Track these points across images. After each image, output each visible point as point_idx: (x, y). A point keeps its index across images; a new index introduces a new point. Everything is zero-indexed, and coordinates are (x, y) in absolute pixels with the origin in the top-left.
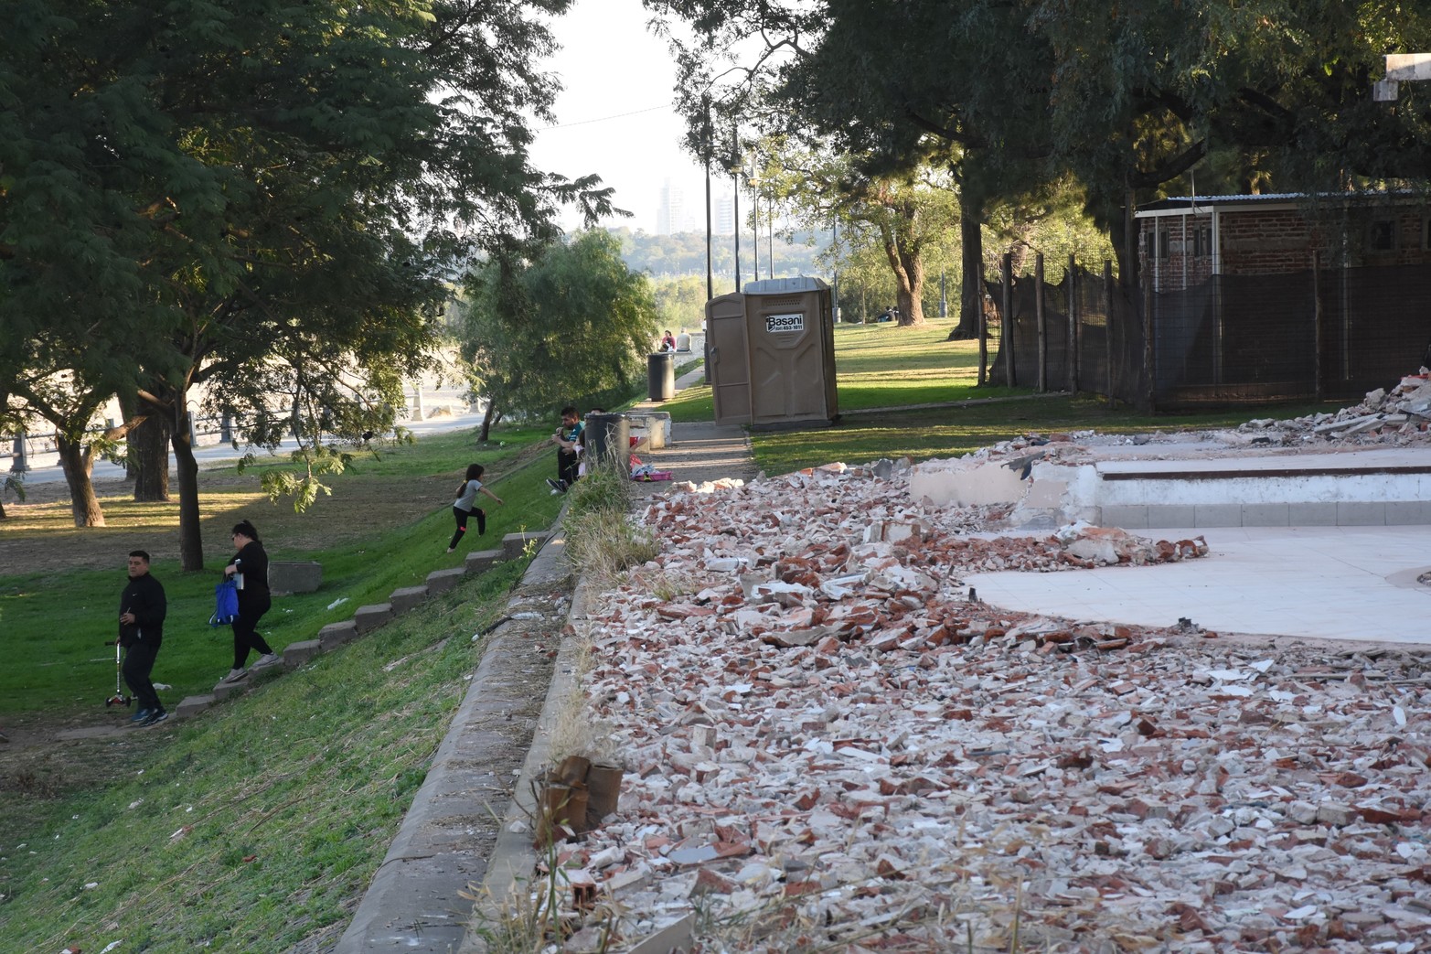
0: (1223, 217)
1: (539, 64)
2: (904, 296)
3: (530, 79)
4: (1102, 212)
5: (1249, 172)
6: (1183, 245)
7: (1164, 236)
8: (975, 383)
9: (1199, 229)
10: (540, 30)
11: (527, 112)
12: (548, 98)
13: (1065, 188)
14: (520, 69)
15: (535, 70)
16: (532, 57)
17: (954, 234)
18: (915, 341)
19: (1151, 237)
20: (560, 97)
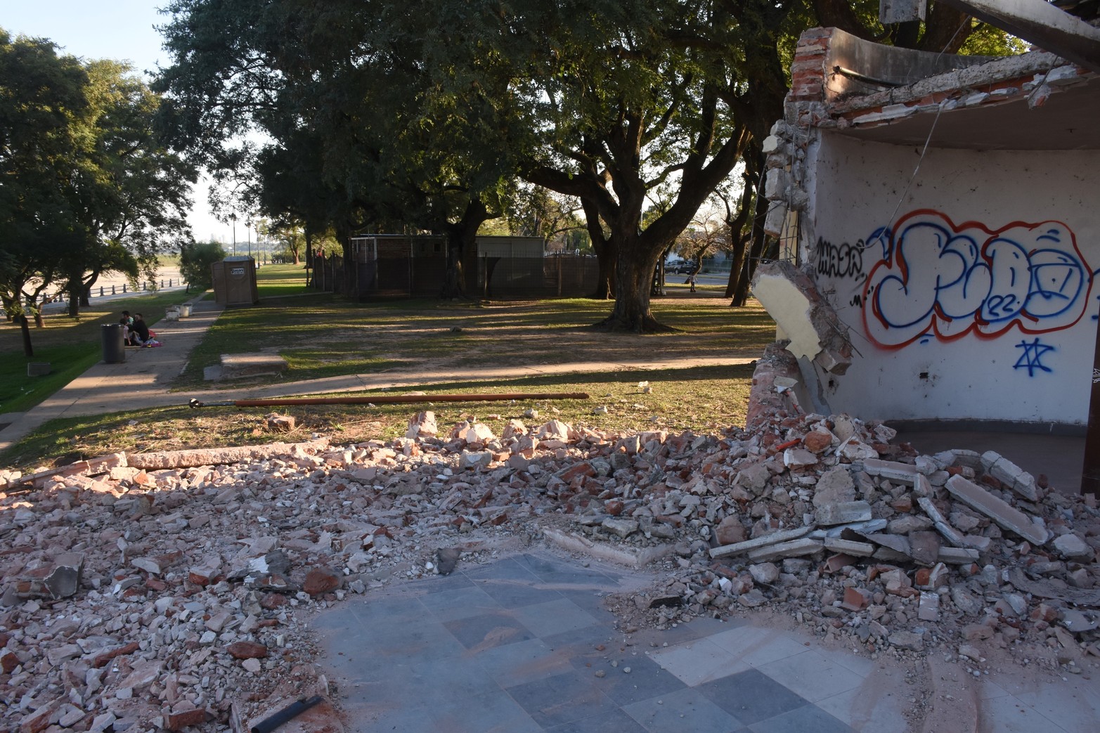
0: (377, 240)
1: (188, 195)
2: (295, 258)
3: (186, 200)
4: (341, 238)
5: (378, 229)
6: (365, 248)
7: (359, 245)
8: (305, 285)
9: (370, 243)
10: (188, 187)
11: (185, 208)
12: (191, 205)
13: (333, 232)
14: (183, 197)
15: (187, 197)
16: (186, 194)
17: (305, 244)
18: (296, 269)
19: (355, 246)
20: (194, 205)
